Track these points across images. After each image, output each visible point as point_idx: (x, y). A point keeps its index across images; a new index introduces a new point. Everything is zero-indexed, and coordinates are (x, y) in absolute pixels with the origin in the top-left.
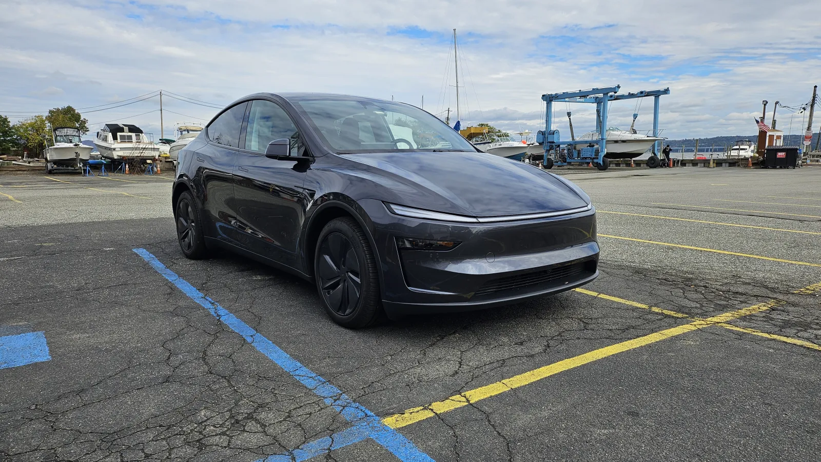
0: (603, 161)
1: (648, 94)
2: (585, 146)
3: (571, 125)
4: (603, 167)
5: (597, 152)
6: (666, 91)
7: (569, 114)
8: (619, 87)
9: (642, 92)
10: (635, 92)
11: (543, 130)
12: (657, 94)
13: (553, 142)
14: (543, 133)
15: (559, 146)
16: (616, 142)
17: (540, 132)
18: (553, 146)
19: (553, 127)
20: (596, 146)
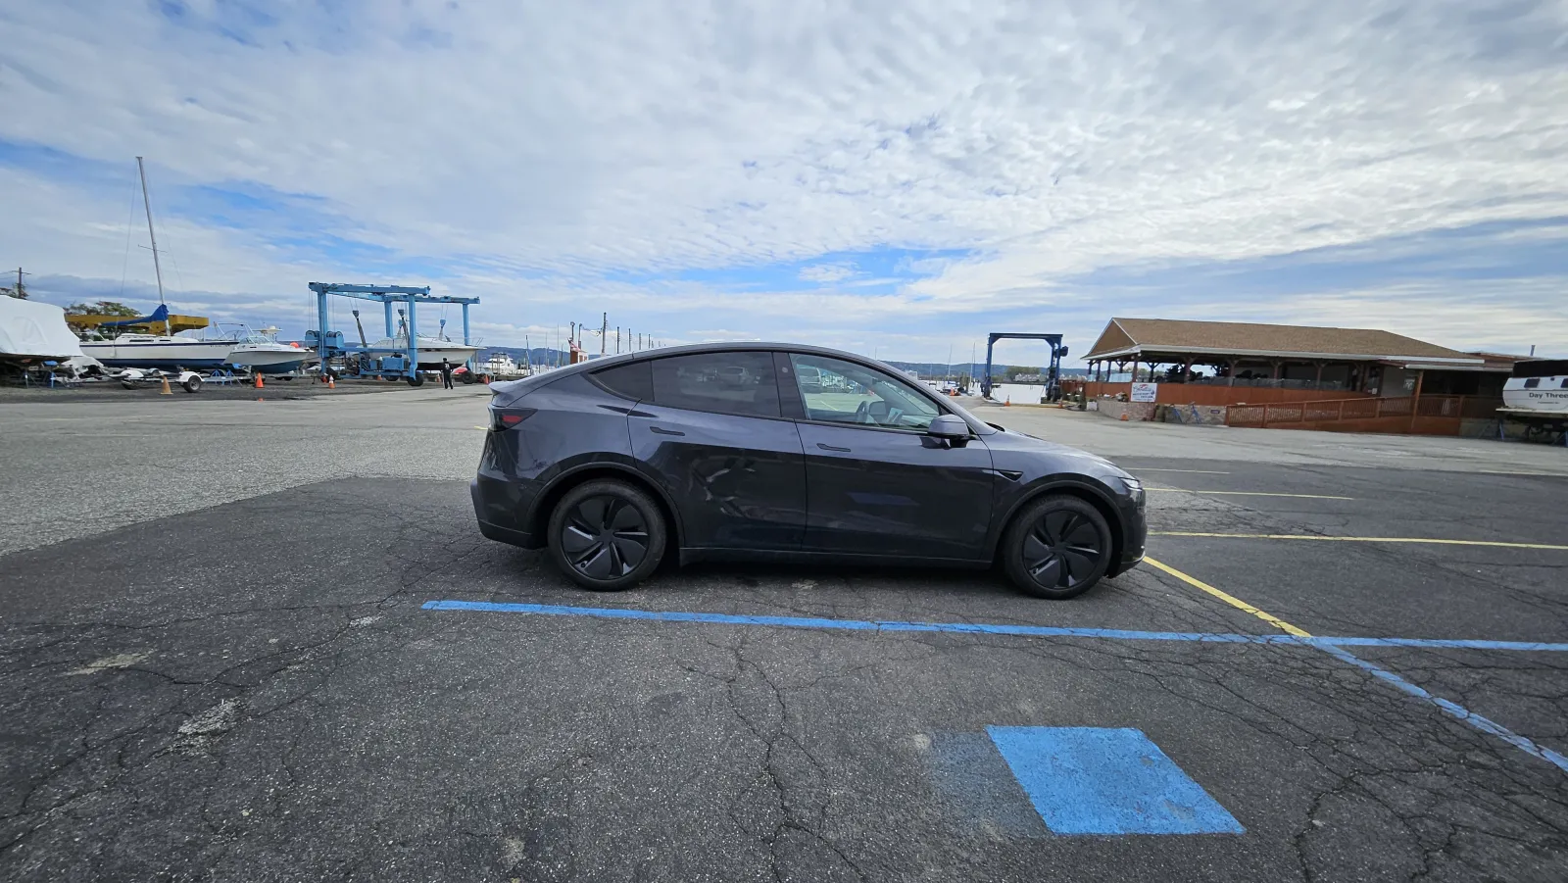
0: (416, 376)
1: (454, 301)
2: (389, 356)
3: (360, 328)
4: (416, 383)
5: (407, 364)
6: (476, 301)
7: (356, 313)
8: (428, 288)
9: (446, 298)
10: (439, 297)
11: (317, 328)
12: (465, 302)
13: (336, 348)
14: (317, 335)
15: (344, 353)
16: (428, 350)
17: (309, 333)
18: (332, 353)
19: (331, 328)
20: (404, 356)
